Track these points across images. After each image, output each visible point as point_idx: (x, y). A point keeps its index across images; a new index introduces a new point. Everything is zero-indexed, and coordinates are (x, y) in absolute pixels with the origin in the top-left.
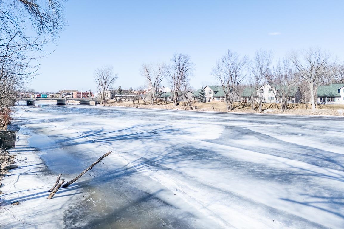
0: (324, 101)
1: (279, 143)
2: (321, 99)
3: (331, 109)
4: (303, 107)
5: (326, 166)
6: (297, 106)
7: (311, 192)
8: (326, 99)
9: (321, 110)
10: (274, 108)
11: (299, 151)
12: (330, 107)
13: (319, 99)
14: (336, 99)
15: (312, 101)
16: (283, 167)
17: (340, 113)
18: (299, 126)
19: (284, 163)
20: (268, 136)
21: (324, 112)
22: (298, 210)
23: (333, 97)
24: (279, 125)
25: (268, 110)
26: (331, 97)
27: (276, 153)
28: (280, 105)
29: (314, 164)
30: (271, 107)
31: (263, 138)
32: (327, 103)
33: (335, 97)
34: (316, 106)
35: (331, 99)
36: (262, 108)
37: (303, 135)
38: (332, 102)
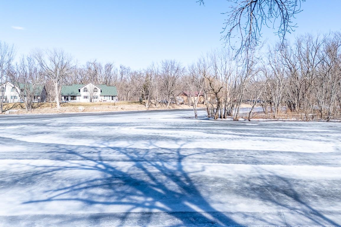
0: (68, 99)
1: (23, 145)
2: (65, 98)
3: (73, 107)
4: (48, 106)
5: (68, 159)
6: (43, 105)
7: (54, 186)
8: (69, 98)
9: (65, 108)
10: (18, 107)
11: (44, 149)
12: (73, 105)
13: (63, 98)
14: (77, 98)
15: (57, 100)
16: (26, 169)
17: (80, 109)
18: (44, 125)
19: (28, 165)
20: (11, 139)
21: (67, 110)
22: (41, 209)
23: (75, 96)
24: (23, 126)
25: (11, 110)
26: (73, 96)
27: (18, 156)
28: (25, 105)
29: (58, 159)
30: (15, 106)
31: (3, 142)
32: (70, 101)
33: (76, 96)
34: (60, 104)
35: (74, 97)
36: (4, 109)
37: (48, 133)
38: (74, 101)
